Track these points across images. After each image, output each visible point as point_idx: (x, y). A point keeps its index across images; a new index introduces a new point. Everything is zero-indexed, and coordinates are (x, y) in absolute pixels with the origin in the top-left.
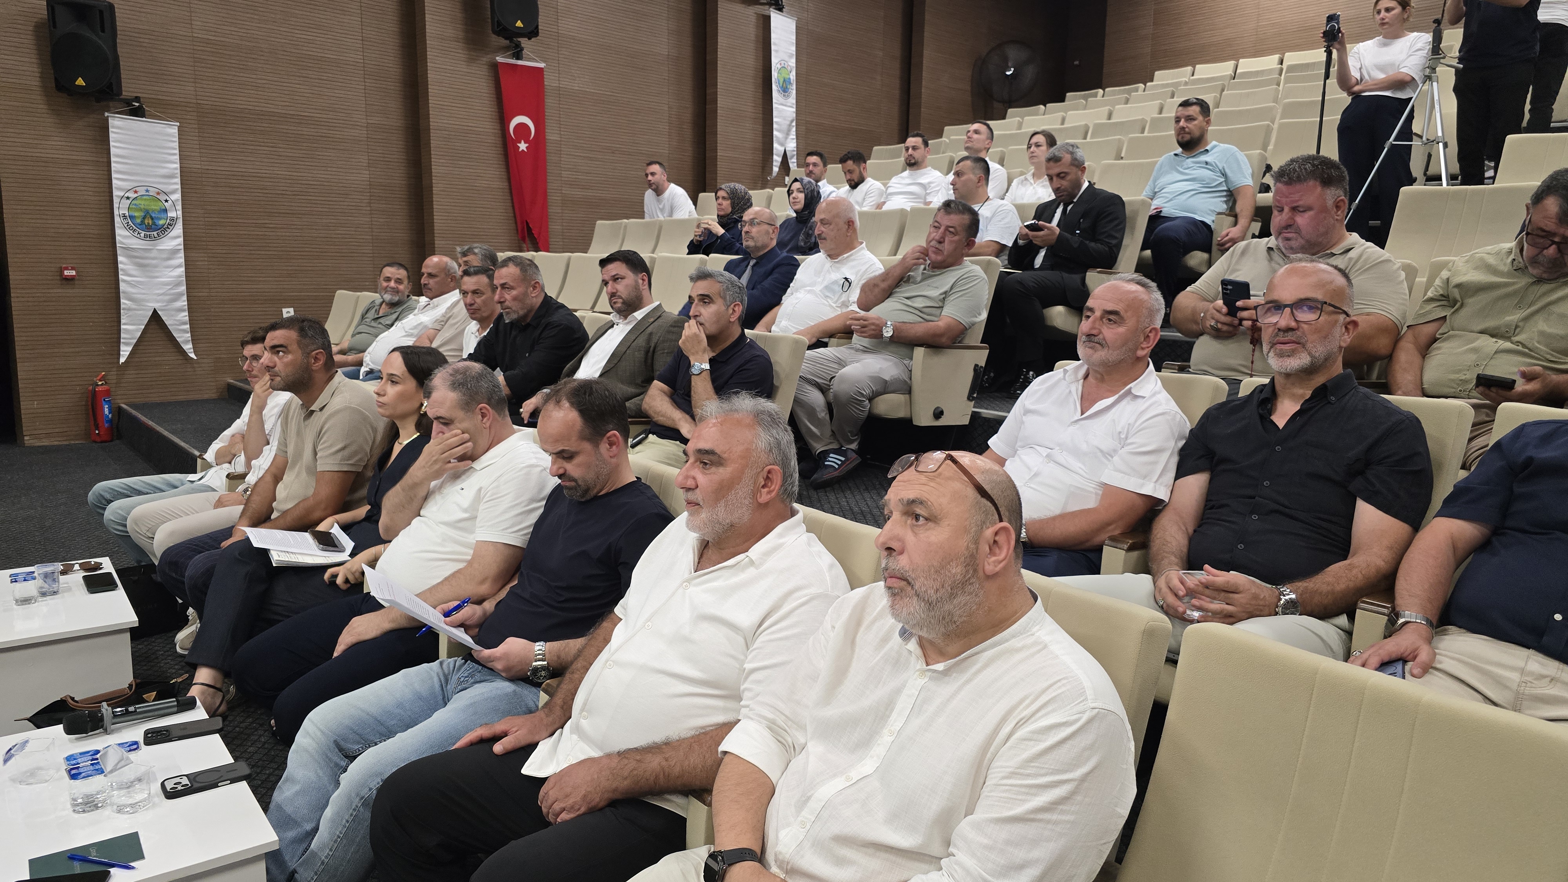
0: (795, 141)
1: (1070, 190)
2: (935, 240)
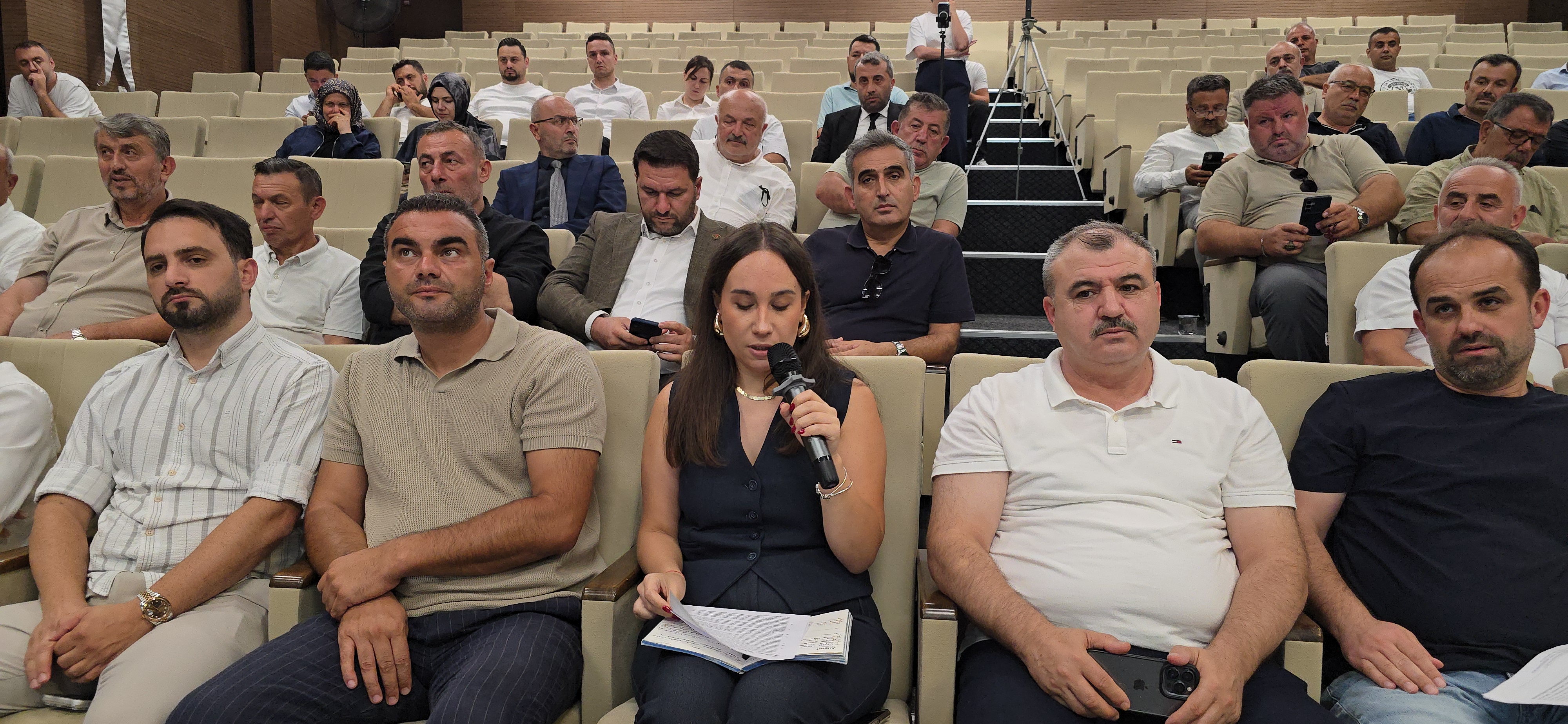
0: (128, 39)
1: (882, 97)
2: (918, 141)
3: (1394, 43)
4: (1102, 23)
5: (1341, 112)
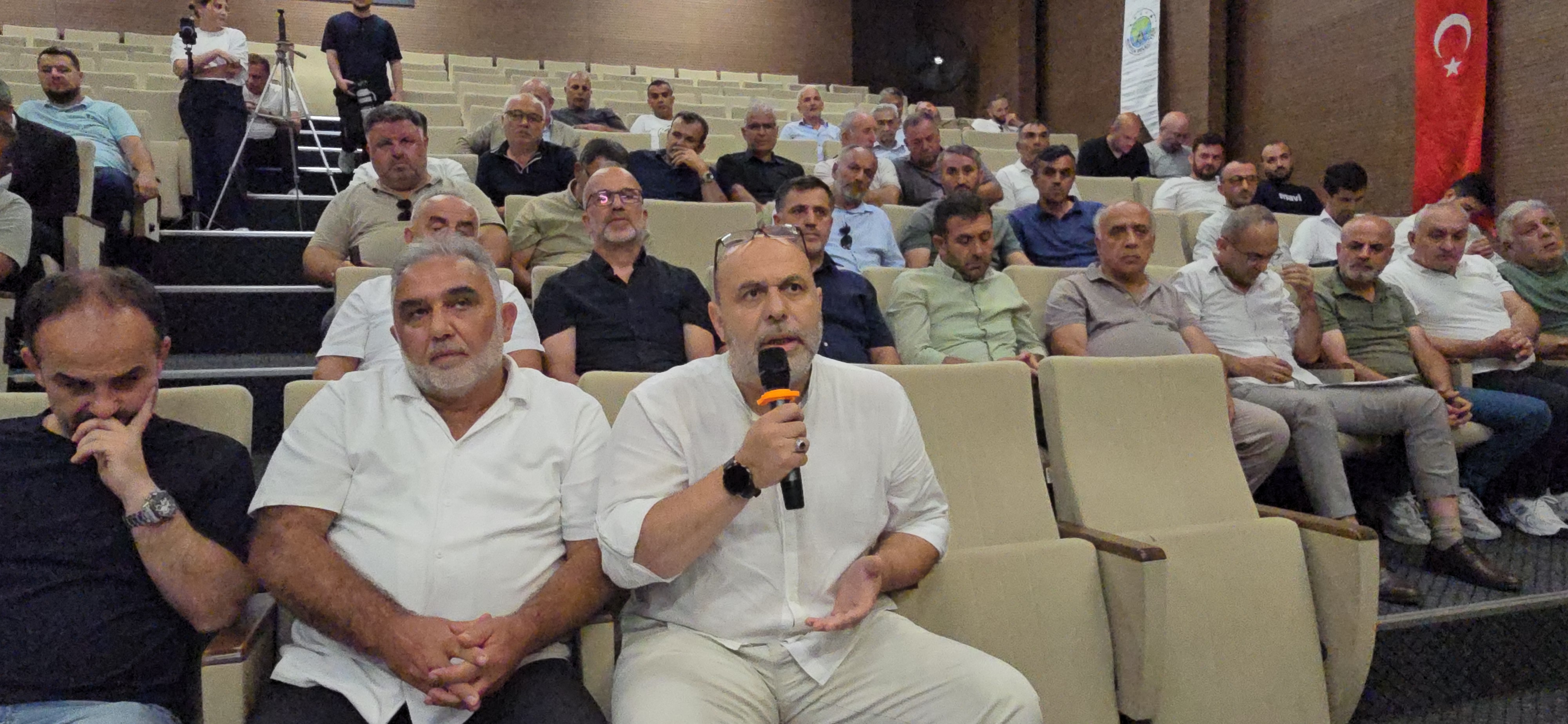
3: (667, 93)
4: (490, 60)
5: (517, 140)
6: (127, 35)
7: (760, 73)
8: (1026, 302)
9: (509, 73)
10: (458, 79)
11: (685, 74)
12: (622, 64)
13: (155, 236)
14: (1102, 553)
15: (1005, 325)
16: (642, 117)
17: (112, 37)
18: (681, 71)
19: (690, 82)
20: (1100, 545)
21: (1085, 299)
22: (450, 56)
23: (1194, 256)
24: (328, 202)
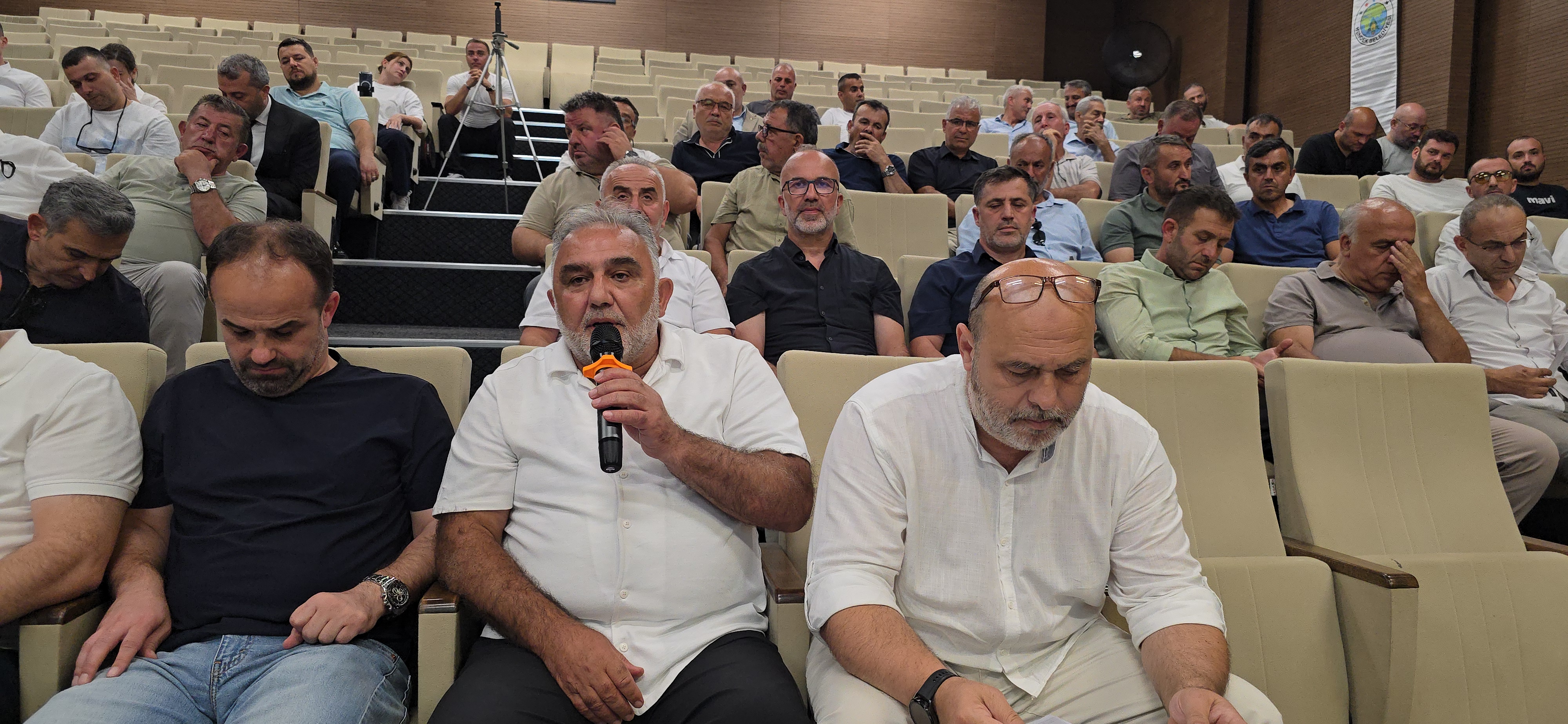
2: (203, 139)
3: (857, 85)
4: (684, 55)
5: (709, 128)
6: (359, 31)
7: (947, 68)
8: (1243, 303)
9: (702, 67)
10: (653, 73)
11: (872, 69)
12: (810, 60)
13: (379, 215)
14: (1339, 576)
15: (1218, 326)
16: (831, 110)
17: (346, 32)
18: (868, 66)
19: (877, 77)
20: (1336, 566)
21: (1313, 299)
22: (647, 51)
23: (1437, 260)
24: (534, 188)
